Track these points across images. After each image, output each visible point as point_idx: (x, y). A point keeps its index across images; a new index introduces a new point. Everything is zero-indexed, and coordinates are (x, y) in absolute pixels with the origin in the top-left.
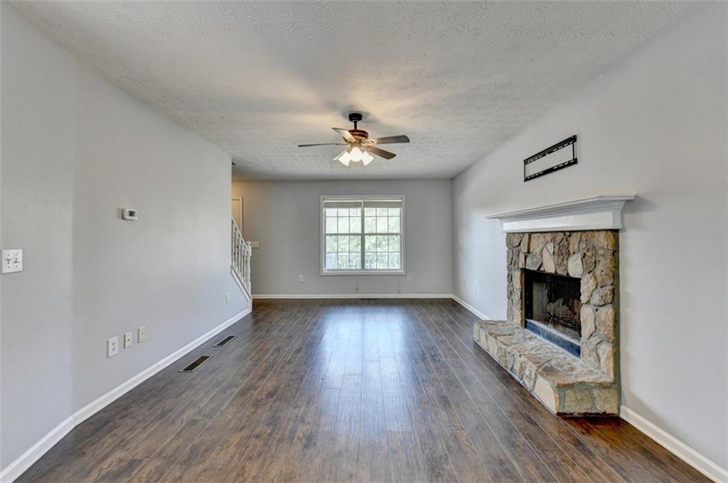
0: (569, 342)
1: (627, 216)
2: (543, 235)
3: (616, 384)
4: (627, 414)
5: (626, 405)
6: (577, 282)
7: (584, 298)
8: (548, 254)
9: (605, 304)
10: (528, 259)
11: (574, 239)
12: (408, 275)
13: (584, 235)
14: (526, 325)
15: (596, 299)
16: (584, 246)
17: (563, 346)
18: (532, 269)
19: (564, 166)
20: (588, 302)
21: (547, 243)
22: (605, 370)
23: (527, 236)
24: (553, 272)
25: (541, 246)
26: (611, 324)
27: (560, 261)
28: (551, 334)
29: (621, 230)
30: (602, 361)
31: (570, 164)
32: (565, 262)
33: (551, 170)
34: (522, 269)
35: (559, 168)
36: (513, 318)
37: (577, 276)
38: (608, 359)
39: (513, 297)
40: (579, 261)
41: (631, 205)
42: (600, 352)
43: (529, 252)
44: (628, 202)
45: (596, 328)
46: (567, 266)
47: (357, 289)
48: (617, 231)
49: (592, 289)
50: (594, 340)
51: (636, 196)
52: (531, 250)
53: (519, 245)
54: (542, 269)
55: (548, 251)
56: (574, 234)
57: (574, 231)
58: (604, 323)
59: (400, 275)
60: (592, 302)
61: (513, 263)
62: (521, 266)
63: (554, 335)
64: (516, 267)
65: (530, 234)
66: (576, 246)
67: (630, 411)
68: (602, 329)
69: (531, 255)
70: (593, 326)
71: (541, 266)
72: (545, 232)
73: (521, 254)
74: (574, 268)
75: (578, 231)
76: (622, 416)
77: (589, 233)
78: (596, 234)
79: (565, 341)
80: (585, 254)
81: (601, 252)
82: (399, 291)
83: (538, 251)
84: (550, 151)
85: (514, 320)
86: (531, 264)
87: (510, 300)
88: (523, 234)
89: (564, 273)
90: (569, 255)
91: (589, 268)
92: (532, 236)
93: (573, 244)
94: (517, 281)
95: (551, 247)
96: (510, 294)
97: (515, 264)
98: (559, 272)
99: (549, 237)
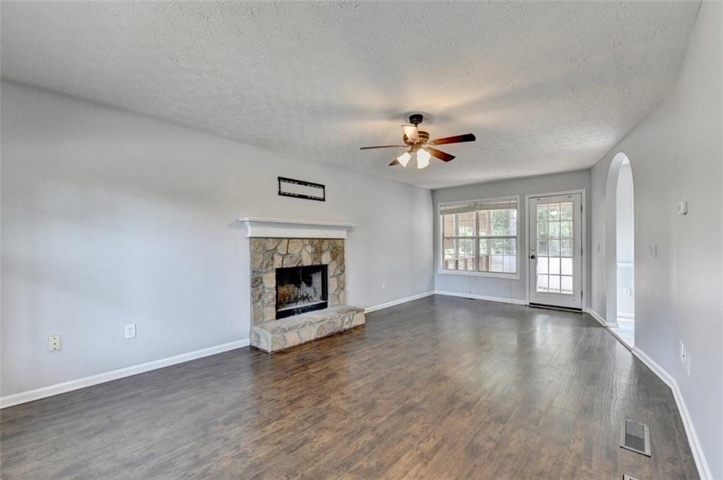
2: (301, 240)
6: (326, 267)
7: (331, 274)
8: (307, 254)
9: (342, 273)
10: (285, 260)
11: (326, 243)
13: (331, 241)
14: (279, 316)
15: (338, 272)
16: (333, 246)
17: (315, 309)
18: (290, 266)
19: (316, 199)
20: (333, 276)
21: (306, 245)
22: (342, 303)
23: (286, 241)
24: (310, 264)
25: (300, 249)
26: (344, 280)
27: (316, 257)
29: (345, 239)
30: (341, 300)
31: (319, 199)
33: (305, 197)
34: (277, 269)
35: (311, 199)
36: (264, 319)
37: (326, 263)
38: (343, 297)
39: (263, 299)
40: (329, 255)
42: (340, 297)
43: (287, 253)
44: (350, 227)
46: (320, 258)
48: (343, 239)
49: (335, 267)
50: (337, 293)
52: (289, 252)
53: (275, 248)
54: (300, 265)
55: (307, 251)
56: (325, 241)
57: (325, 239)
58: (341, 282)
60: (335, 275)
61: (264, 266)
62: (276, 266)
64: (270, 268)
65: (289, 239)
66: (327, 247)
68: (341, 285)
69: (288, 256)
70: (337, 286)
71: (299, 263)
72: (304, 239)
73: (276, 256)
74: (326, 259)
75: (327, 239)
78: (337, 241)
79: (315, 305)
80: (332, 251)
81: (339, 249)
83: (296, 252)
84: (306, 184)
85: (266, 320)
86: (288, 264)
87: (259, 304)
88: (281, 239)
89: (319, 264)
90: (322, 252)
91: (334, 258)
92: (290, 241)
93: (325, 246)
94: (270, 281)
95: (310, 249)
96: (257, 297)
97: (267, 267)
98: (315, 264)
99: (307, 242)
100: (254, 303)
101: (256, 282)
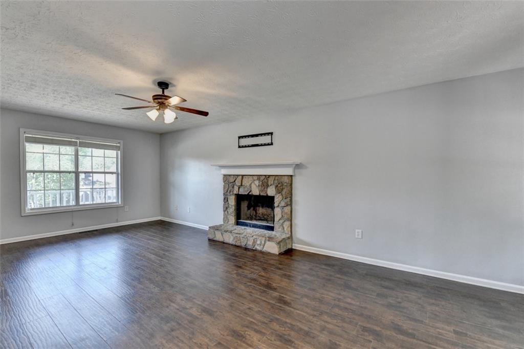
0: (266, 226)
1: (296, 171)
2: (251, 177)
3: (291, 238)
4: (295, 246)
5: (295, 243)
6: (272, 198)
7: (276, 205)
8: (255, 186)
9: (287, 206)
10: (241, 189)
11: (271, 179)
12: (126, 207)
13: (277, 178)
14: (238, 223)
15: (283, 204)
16: (277, 182)
17: (263, 229)
18: (243, 194)
19: (265, 145)
20: (278, 206)
21: (255, 180)
22: (287, 232)
23: (241, 177)
24: (258, 194)
25: (250, 182)
26: (290, 213)
27: (262, 189)
28: (255, 224)
29: (294, 176)
30: (285, 229)
31: (268, 144)
32: (266, 189)
33: (257, 145)
34: (235, 194)
35: (262, 145)
36: (228, 222)
37: (272, 195)
38: (288, 227)
39: (228, 210)
40: (274, 189)
41: (298, 166)
42: (284, 226)
43: (241, 185)
44: (297, 165)
45: (282, 216)
46: (267, 191)
47: (73, 225)
48: (292, 176)
49: (281, 200)
50: (281, 221)
51: (301, 163)
52: (243, 184)
53: (234, 181)
54: (250, 193)
55: (255, 184)
56: (271, 177)
57: (271, 175)
58: (286, 213)
59: (117, 207)
60: (280, 206)
61: (229, 191)
62: (235, 192)
63: (257, 225)
64: (231, 193)
66: (272, 182)
67: (296, 245)
68: (285, 216)
69: (243, 187)
70: (281, 216)
71: (250, 192)
72: (253, 175)
73: (235, 186)
74: (271, 192)
75: (273, 175)
76: (293, 248)
77: (280, 177)
78: (283, 177)
79: (264, 226)
80: (277, 186)
81: (285, 184)
82: (117, 220)
83: (248, 184)
84: (257, 135)
85: (229, 223)
86: (243, 192)
87: (226, 212)
88: (238, 176)
89: (265, 195)
90: (268, 186)
91: (279, 191)
92: (244, 177)
93: (271, 181)
94: (232, 201)
95: (257, 183)
96: (226, 209)
97: (230, 192)
98: (262, 194)
99: (255, 178)
100: (224, 211)
101: (226, 200)
